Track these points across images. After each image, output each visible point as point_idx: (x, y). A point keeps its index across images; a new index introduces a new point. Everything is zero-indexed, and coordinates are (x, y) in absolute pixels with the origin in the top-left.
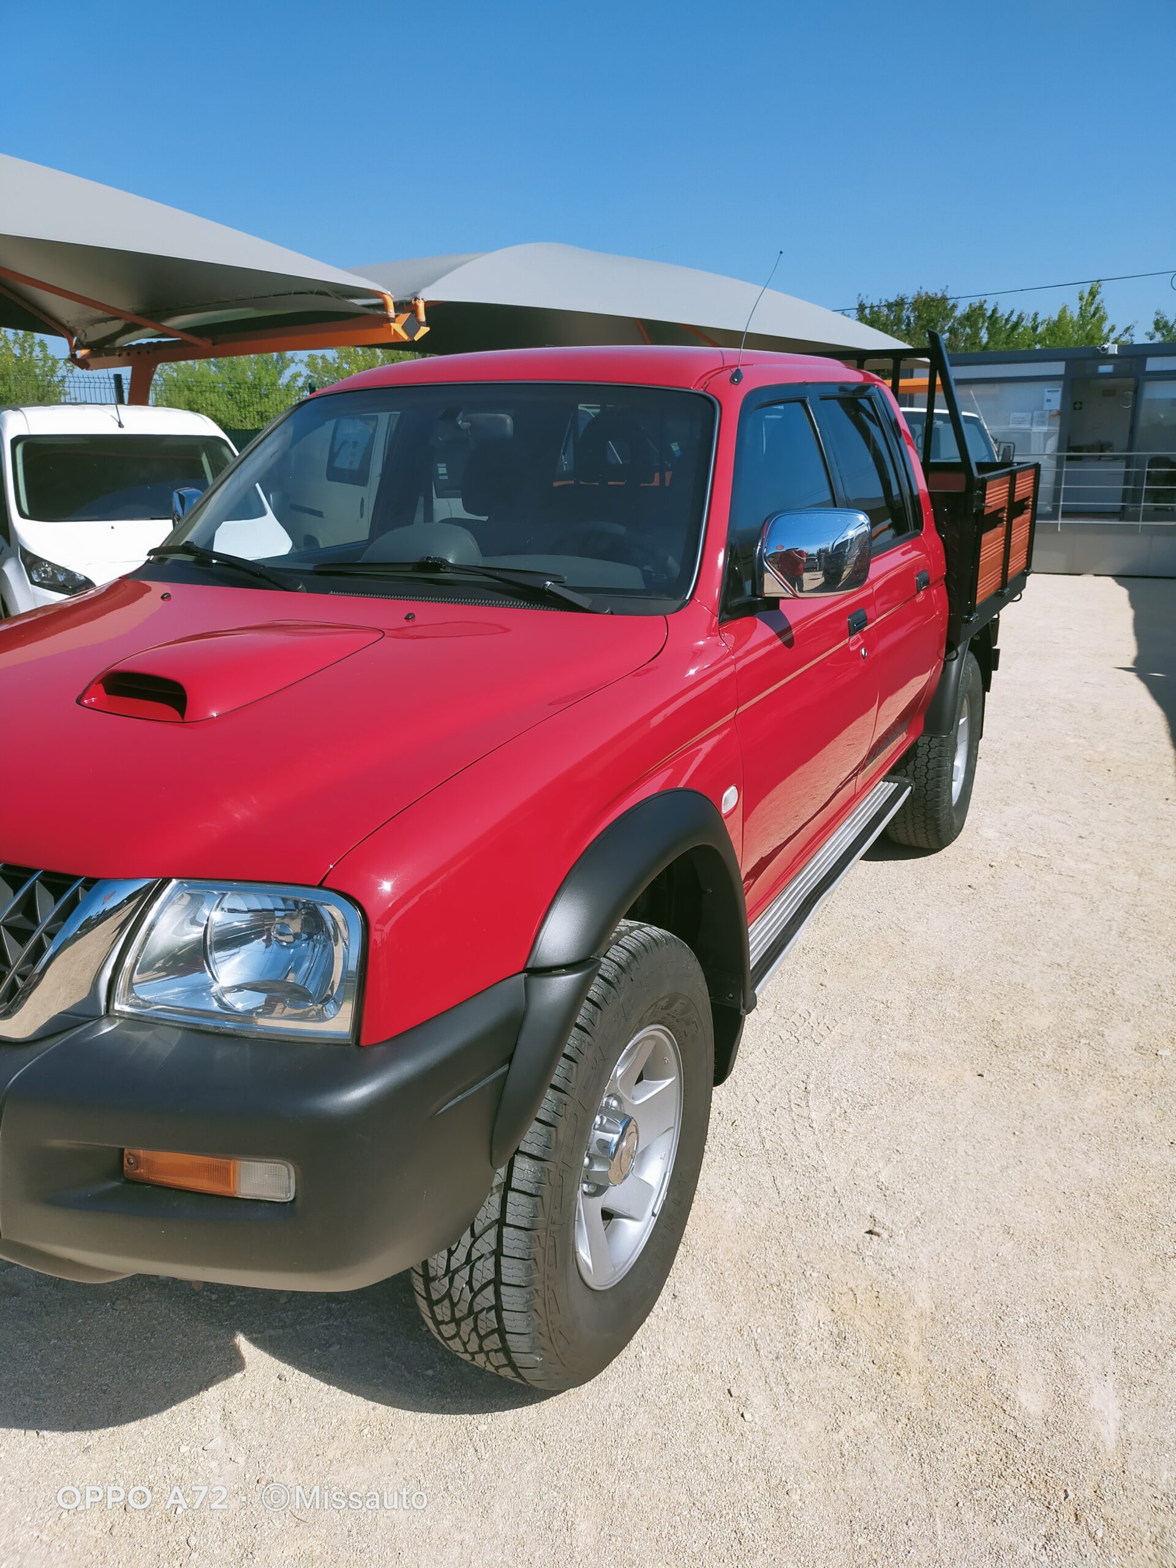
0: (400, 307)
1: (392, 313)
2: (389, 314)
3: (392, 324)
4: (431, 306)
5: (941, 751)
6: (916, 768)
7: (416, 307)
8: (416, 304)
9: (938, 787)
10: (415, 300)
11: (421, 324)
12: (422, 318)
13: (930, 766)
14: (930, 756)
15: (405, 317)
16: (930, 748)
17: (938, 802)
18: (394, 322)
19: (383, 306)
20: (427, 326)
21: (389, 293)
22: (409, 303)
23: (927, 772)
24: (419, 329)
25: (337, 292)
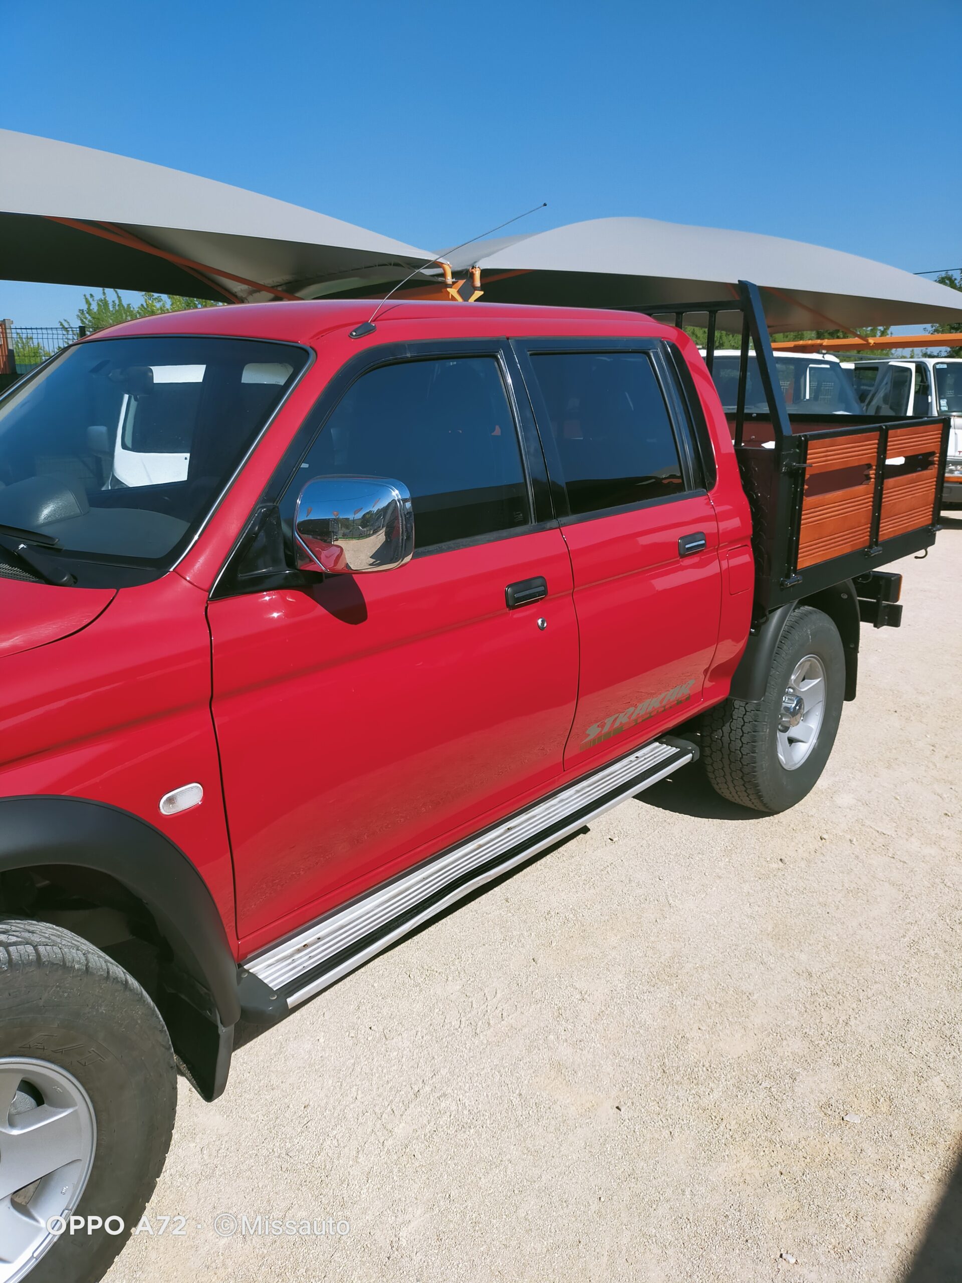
0: (456, 275)
1: (449, 279)
2: (447, 281)
3: (449, 289)
4: (485, 273)
5: (757, 715)
6: (731, 730)
7: (472, 275)
8: (472, 272)
9: (754, 752)
10: (473, 268)
11: (475, 289)
12: (478, 283)
13: (746, 729)
14: (746, 720)
15: (461, 282)
16: (746, 711)
17: (755, 767)
18: (451, 287)
19: (443, 275)
20: (481, 290)
21: (448, 263)
22: (467, 271)
23: (742, 736)
24: (474, 293)
25: (408, 264)
